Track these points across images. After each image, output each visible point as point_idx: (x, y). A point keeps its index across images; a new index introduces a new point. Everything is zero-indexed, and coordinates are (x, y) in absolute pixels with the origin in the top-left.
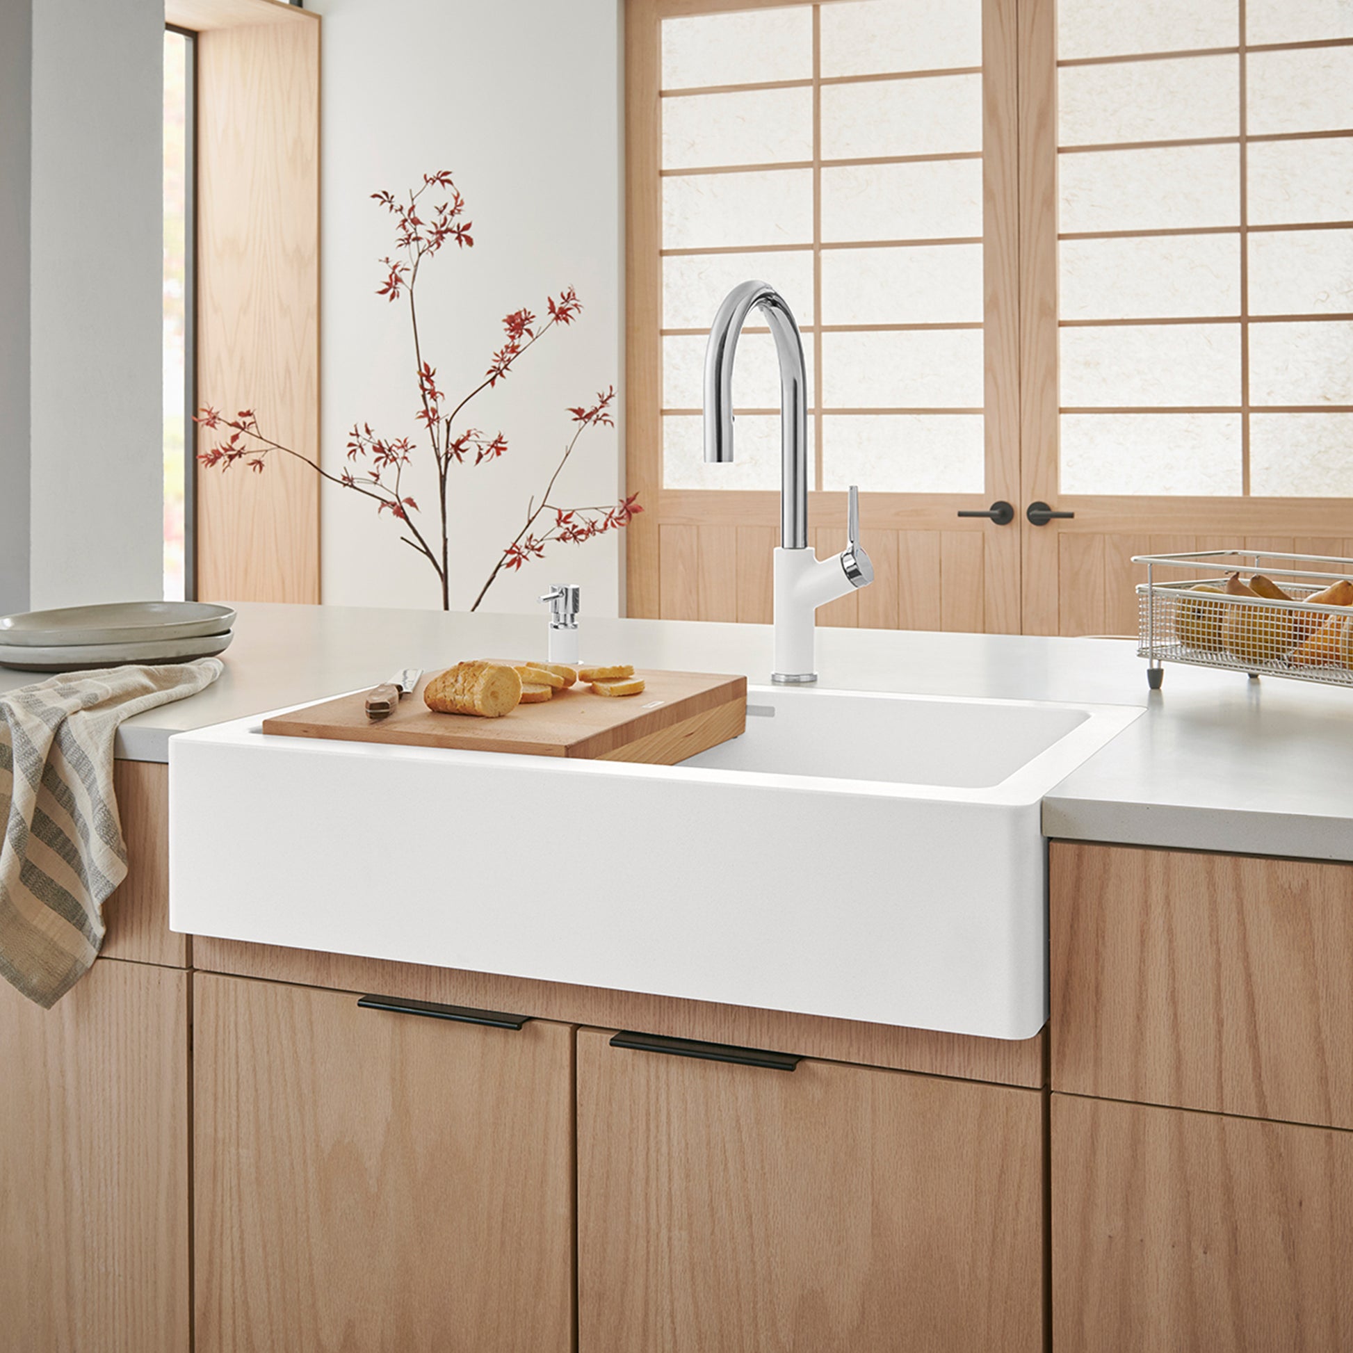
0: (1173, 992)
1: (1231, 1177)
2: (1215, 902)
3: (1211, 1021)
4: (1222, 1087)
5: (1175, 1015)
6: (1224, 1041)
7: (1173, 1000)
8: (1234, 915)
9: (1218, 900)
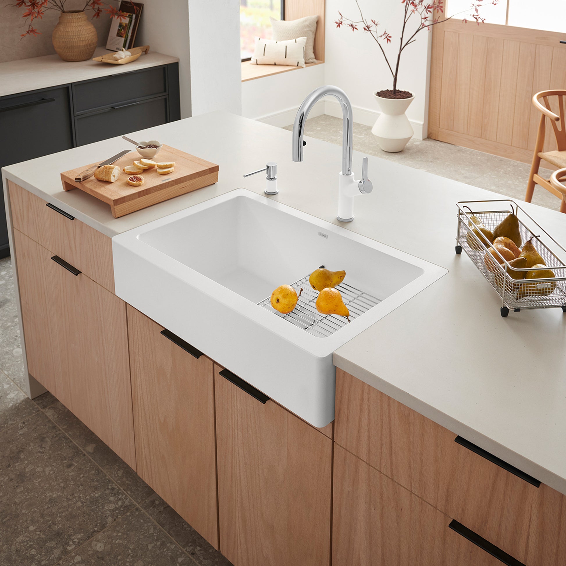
0: (369, 428)
1: (382, 492)
2: (382, 407)
3: (379, 442)
4: (381, 464)
5: (369, 435)
6: (382, 450)
7: (369, 430)
8: (387, 413)
9: (383, 406)
